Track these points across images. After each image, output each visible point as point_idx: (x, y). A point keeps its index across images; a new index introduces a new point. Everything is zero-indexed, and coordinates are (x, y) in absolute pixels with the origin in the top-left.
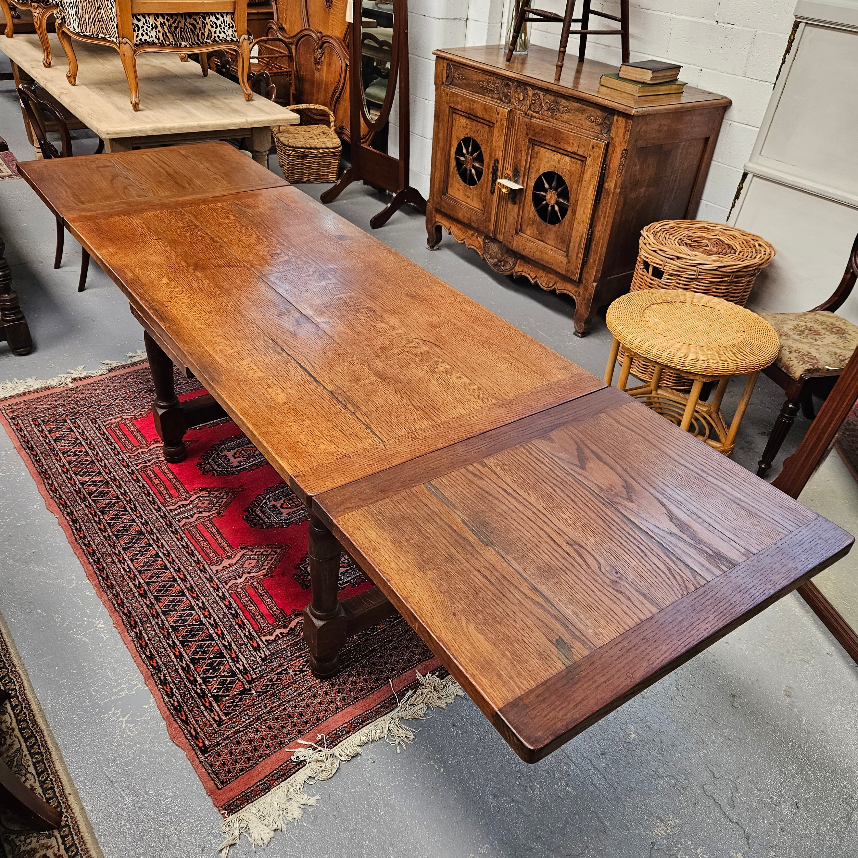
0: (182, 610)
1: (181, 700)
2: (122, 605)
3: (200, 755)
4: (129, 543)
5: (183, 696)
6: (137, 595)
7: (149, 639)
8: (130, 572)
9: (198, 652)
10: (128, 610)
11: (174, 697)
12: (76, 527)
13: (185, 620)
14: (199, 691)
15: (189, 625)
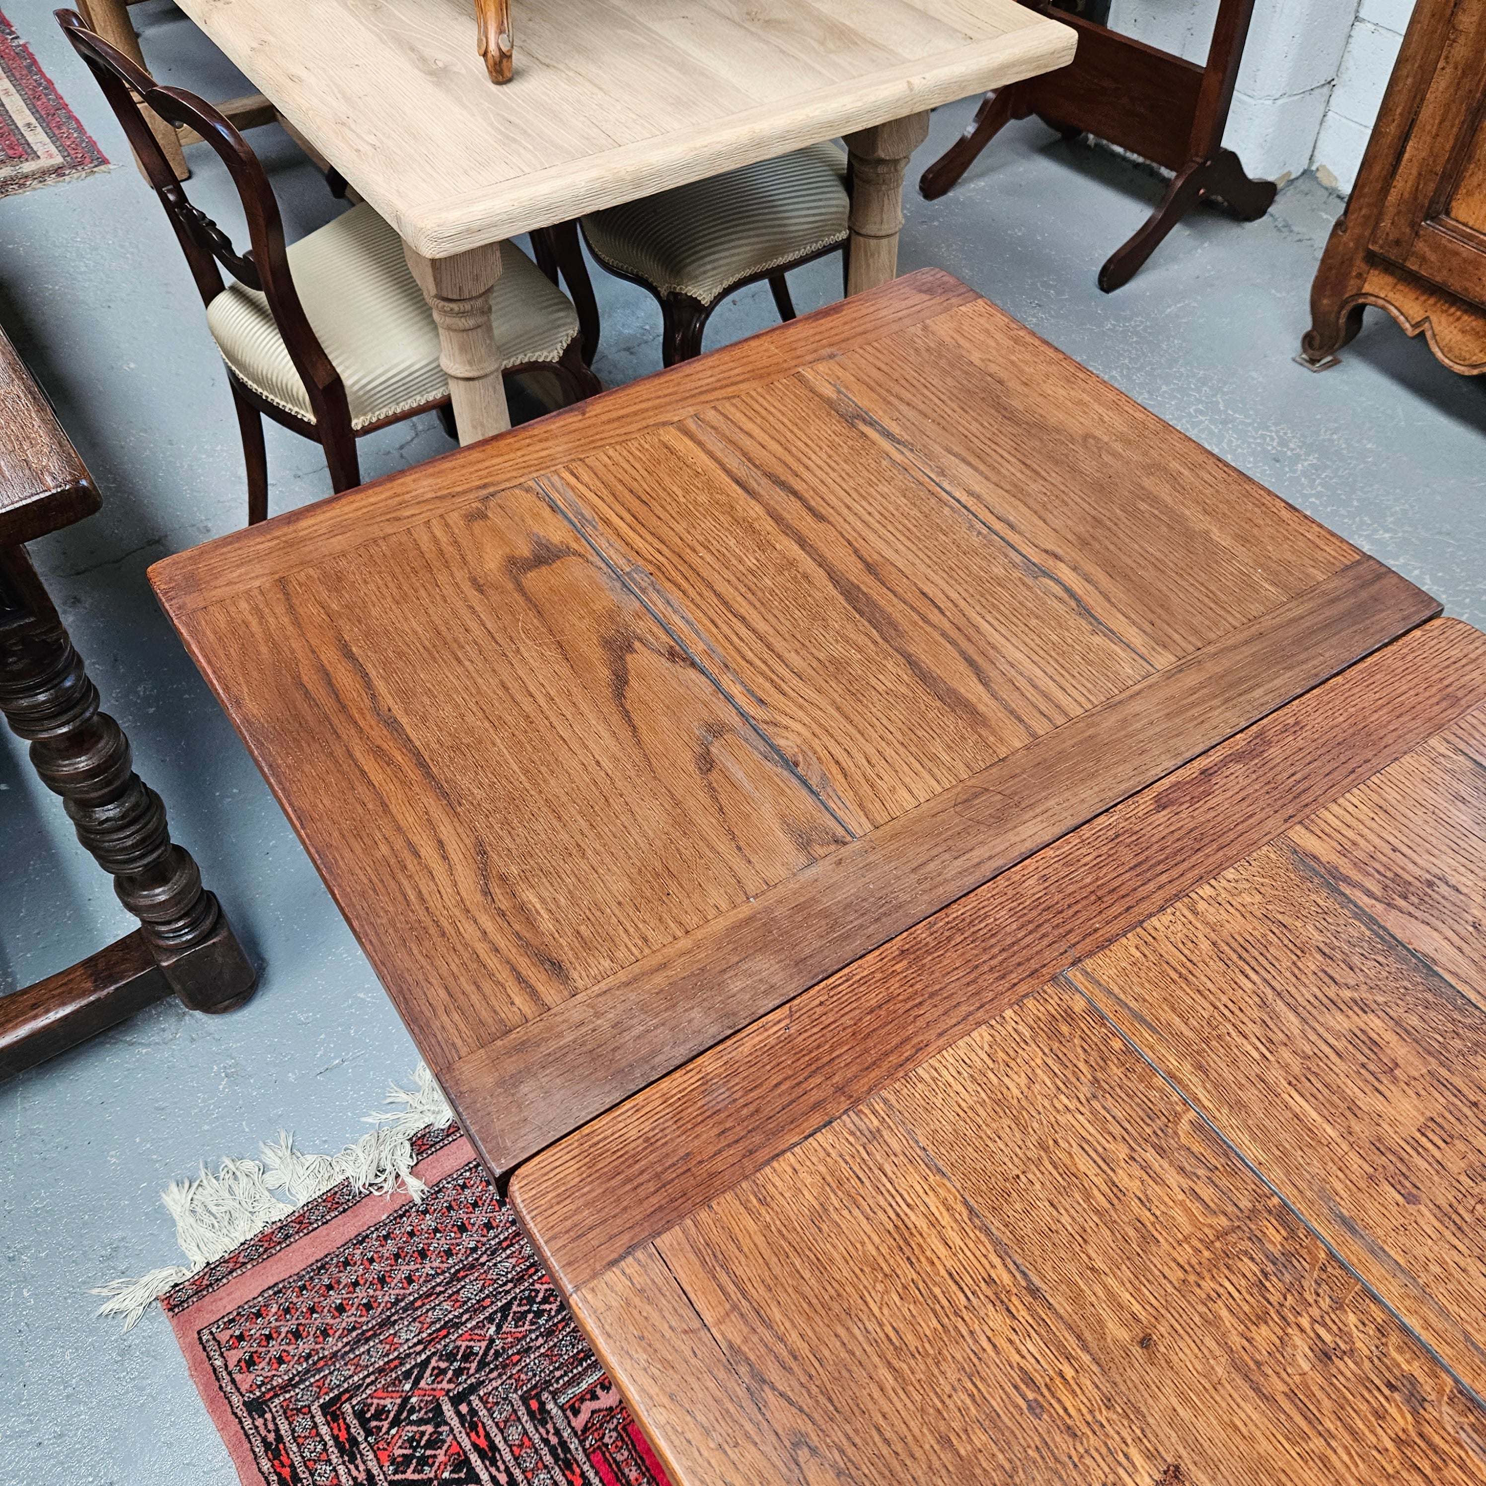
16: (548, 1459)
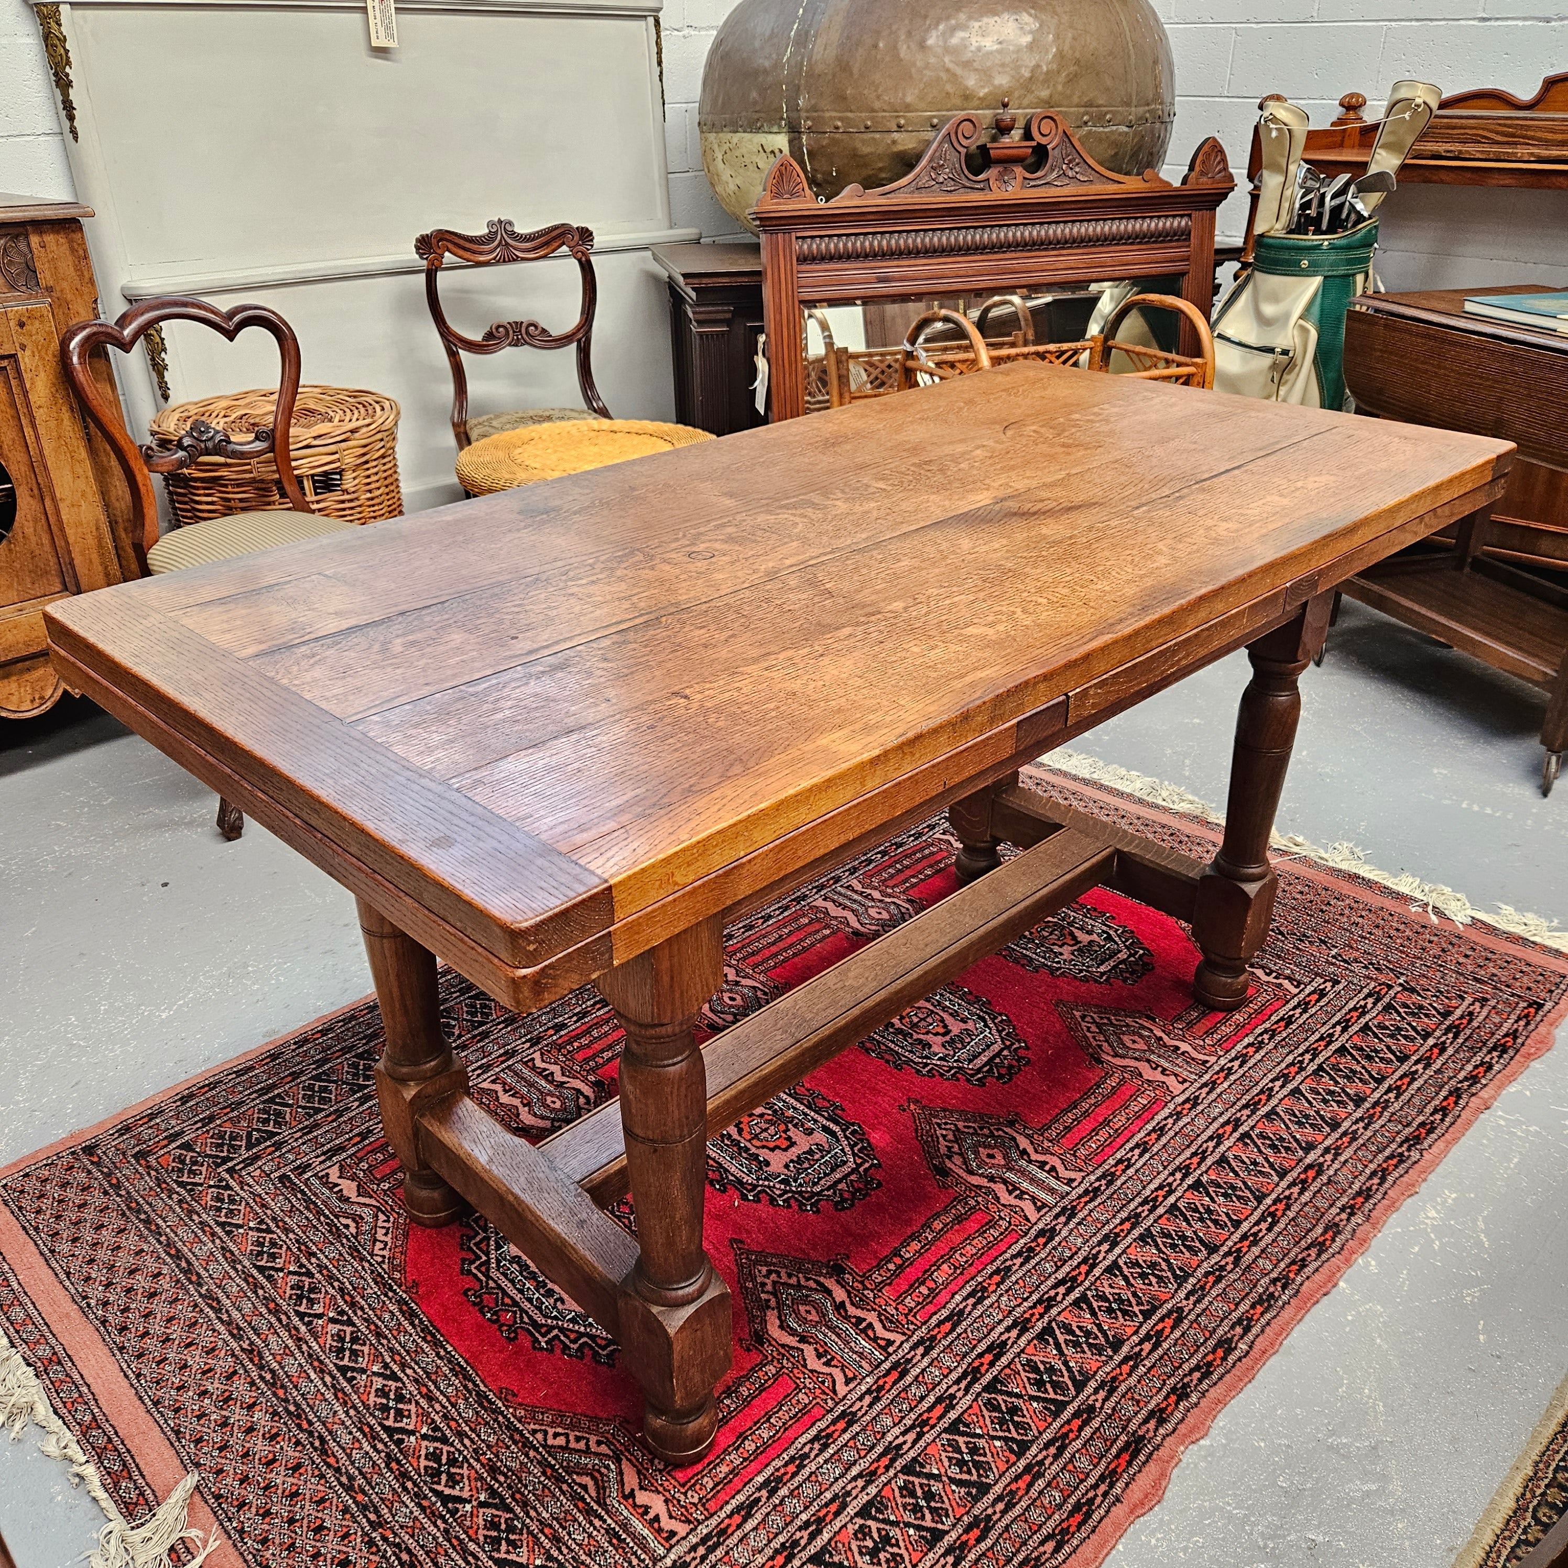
0: (1310, 1103)
1: (1485, 1050)
2: (1366, 1194)
3: (1546, 1008)
4: (1189, 1248)
5: (1473, 1051)
6: (1324, 1178)
7: (1408, 1125)
8: (1272, 1214)
9: (1381, 1059)
10: (1370, 1177)
11: (1487, 1059)
12: (1200, 1381)
13: (1331, 1093)
14: (1451, 1035)
15: (1337, 1083)
16: (719, 1552)
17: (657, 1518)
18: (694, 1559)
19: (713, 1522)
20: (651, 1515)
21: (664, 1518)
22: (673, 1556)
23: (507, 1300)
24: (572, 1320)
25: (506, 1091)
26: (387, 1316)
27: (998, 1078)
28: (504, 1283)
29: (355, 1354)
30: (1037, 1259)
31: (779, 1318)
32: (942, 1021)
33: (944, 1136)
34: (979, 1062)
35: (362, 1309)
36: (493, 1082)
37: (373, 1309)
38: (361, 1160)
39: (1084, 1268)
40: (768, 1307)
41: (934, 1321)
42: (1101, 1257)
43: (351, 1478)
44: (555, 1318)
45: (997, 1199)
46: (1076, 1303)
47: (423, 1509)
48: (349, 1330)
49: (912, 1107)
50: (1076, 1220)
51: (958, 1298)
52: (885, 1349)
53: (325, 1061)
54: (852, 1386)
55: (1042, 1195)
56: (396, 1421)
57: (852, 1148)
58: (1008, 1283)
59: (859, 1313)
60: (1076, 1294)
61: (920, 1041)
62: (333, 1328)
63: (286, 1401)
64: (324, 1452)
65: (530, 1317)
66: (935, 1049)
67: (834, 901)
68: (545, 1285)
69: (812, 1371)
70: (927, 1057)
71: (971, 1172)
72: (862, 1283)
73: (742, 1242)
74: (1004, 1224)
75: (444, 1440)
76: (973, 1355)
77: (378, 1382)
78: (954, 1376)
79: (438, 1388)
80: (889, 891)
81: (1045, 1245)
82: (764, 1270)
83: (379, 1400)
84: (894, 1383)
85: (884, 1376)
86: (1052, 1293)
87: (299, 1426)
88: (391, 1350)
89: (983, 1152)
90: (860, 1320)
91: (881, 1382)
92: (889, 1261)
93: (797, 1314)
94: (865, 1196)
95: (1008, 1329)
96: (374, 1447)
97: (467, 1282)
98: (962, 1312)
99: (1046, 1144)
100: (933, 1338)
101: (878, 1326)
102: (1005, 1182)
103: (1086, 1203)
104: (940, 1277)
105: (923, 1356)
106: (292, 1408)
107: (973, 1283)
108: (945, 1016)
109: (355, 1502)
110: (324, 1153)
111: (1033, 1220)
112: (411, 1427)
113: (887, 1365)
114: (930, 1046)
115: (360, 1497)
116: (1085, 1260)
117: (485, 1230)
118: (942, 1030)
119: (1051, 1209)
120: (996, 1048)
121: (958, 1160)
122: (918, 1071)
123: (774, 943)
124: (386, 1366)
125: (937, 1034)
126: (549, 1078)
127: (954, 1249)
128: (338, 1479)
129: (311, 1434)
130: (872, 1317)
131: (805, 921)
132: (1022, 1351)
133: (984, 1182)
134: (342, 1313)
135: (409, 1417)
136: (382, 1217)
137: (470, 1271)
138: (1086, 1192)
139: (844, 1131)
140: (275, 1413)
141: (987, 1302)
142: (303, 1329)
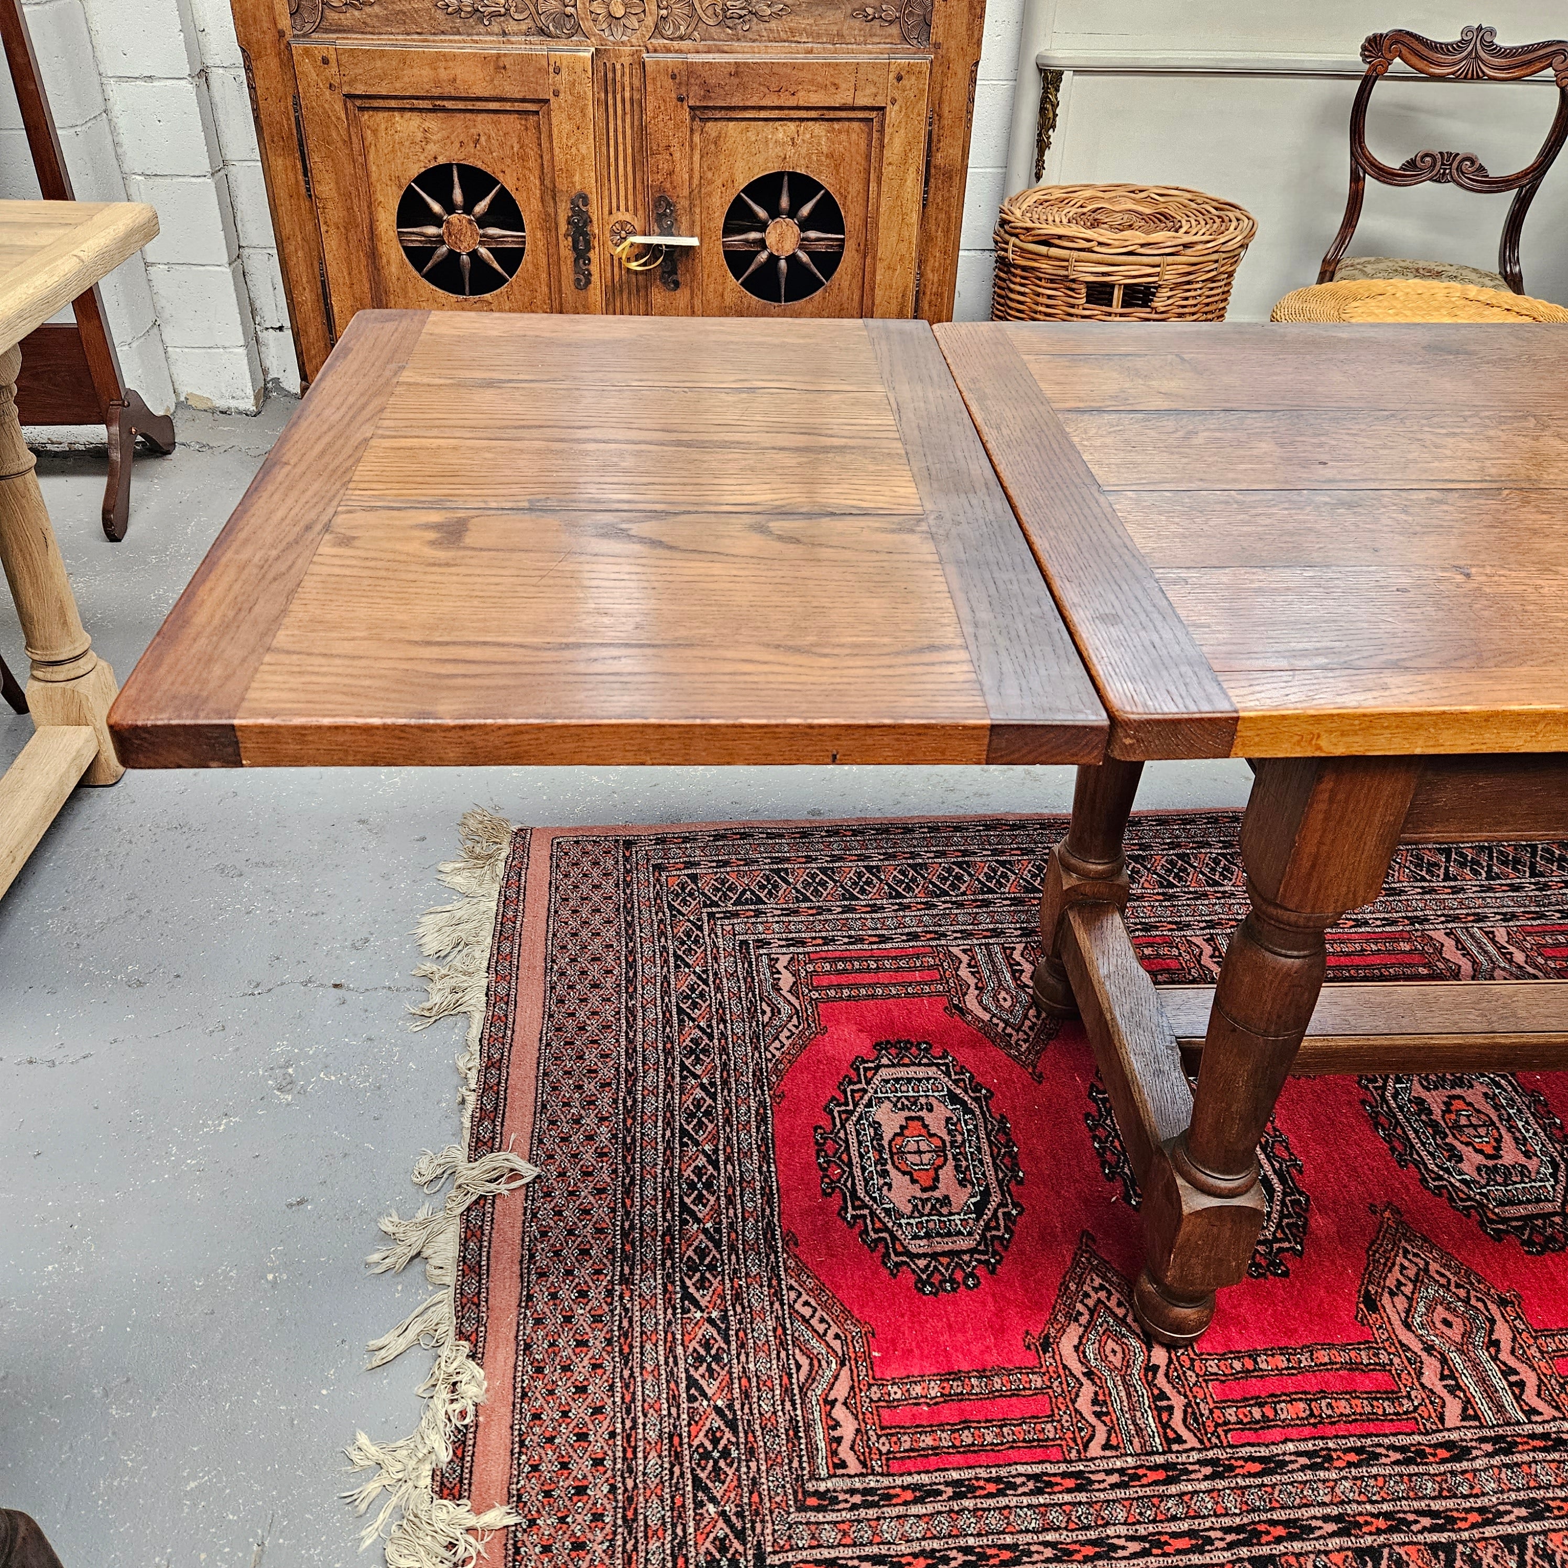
16: (872, 1513)
17: (839, 1440)
18: (846, 1501)
19: (886, 1482)
20: (836, 1434)
21: (846, 1444)
22: (829, 1484)
23: (845, 1157)
24: (887, 1211)
25: (969, 966)
26: (743, 1109)
27: (1524, 1243)
28: (853, 1139)
29: (700, 1124)
30: (1421, 1469)
31: (1081, 1338)
32: (1499, 1140)
33: (1403, 1267)
34: (1511, 1211)
35: (730, 1090)
36: (964, 951)
37: (737, 1097)
38: (811, 962)
39: (1474, 1517)
40: (1076, 1320)
41: (1245, 1451)
42: (1506, 1519)
43: (632, 1227)
44: (874, 1199)
45: (1420, 1374)
46: (1434, 1548)
47: (665, 1291)
48: (709, 1101)
49: (1387, 1214)
50: (1506, 1460)
51: (1291, 1447)
52: (1169, 1441)
53: (840, 858)
54: (1108, 1453)
55: (1483, 1406)
56: (693, 1202)
57: (1282, 1216)
58: (1363, 1471)
59: (1167, 1389)
60: (1443, 1537)
61: (1452, 1148)
62: (699, 1093)
63: (629, 1131)
64: (628, 1192)
65: (853, 1184)
66: (1464, 1166)
67: (1458, 941)
68: (885, 1164)
69: (1076, 1410)
70: (1447, 1170)
71: (1408, 1326)
72: (1192, 1360)
73: (1094, 1240)
74: (1407, 1405)
75: (718, 1245)
76: (1264, 1517)
77: (702, 1161)
78: (1227, 1522)
79: (742, 1196)
80: (1540, 960)
81: (1443, 1461)
82: (1098, 1281)
83: (693, 1177)
84: (1156, 1483)
85: (1149, 1468)
86: (1411, 1517)
87: (624, 1157)
88: (728, 1139)
89: (1440, 1312)
90: (1163, 1396)
91: (1141, 1472)
92: (1238, 1358)
93: (1102, 1347)
94: (1260, 1275)
95: (1326, 1519)
96: (664, 1213)
97: (825, 1123)
98: (1284, 1464)
99: (1533, 1351)
100: (1231, 1468)
101: (1178, 1415)
102: (1444, 1361)
103: (1534, 1449)
104: (1286, 1412)
105: (1206, 1478)
106: (629, 1140)
107: (1321, 1444)
108: (1507, 1137)
109: (622, 1249)
110: (787, 940)
111: (1448, 1424)
112: (700, 1216)
113: (1160, 1460)
114: (1460, 1159)
115: (628, 1247)
116: (1482, 1510)
117: (868, 1083)
118: (1489, 1150)
119: (1482, 1427)
120: (1548, 1208)
121: (1401, 1302)
122: (1424, 1180)
123: (1348, 954)
124: (716, 1151)
125: (1480, 1151)
126: (1016, 974)
127: (1323, 1394)
128: (623, 1222)
129: (628, 1170)
130: (1178, 1402)
131: (1406, 947)
132: (1326, 1553)
133: (1417, 1346)
134: (713, 1084)
135: (705, 1206)
136: (795, 1021)
137: (832, 1111)
138: (1545, 1436)
139: (1285, 1194)
140: (615, 1136)
141: (1322, 1474)
142: (678, 1079)
